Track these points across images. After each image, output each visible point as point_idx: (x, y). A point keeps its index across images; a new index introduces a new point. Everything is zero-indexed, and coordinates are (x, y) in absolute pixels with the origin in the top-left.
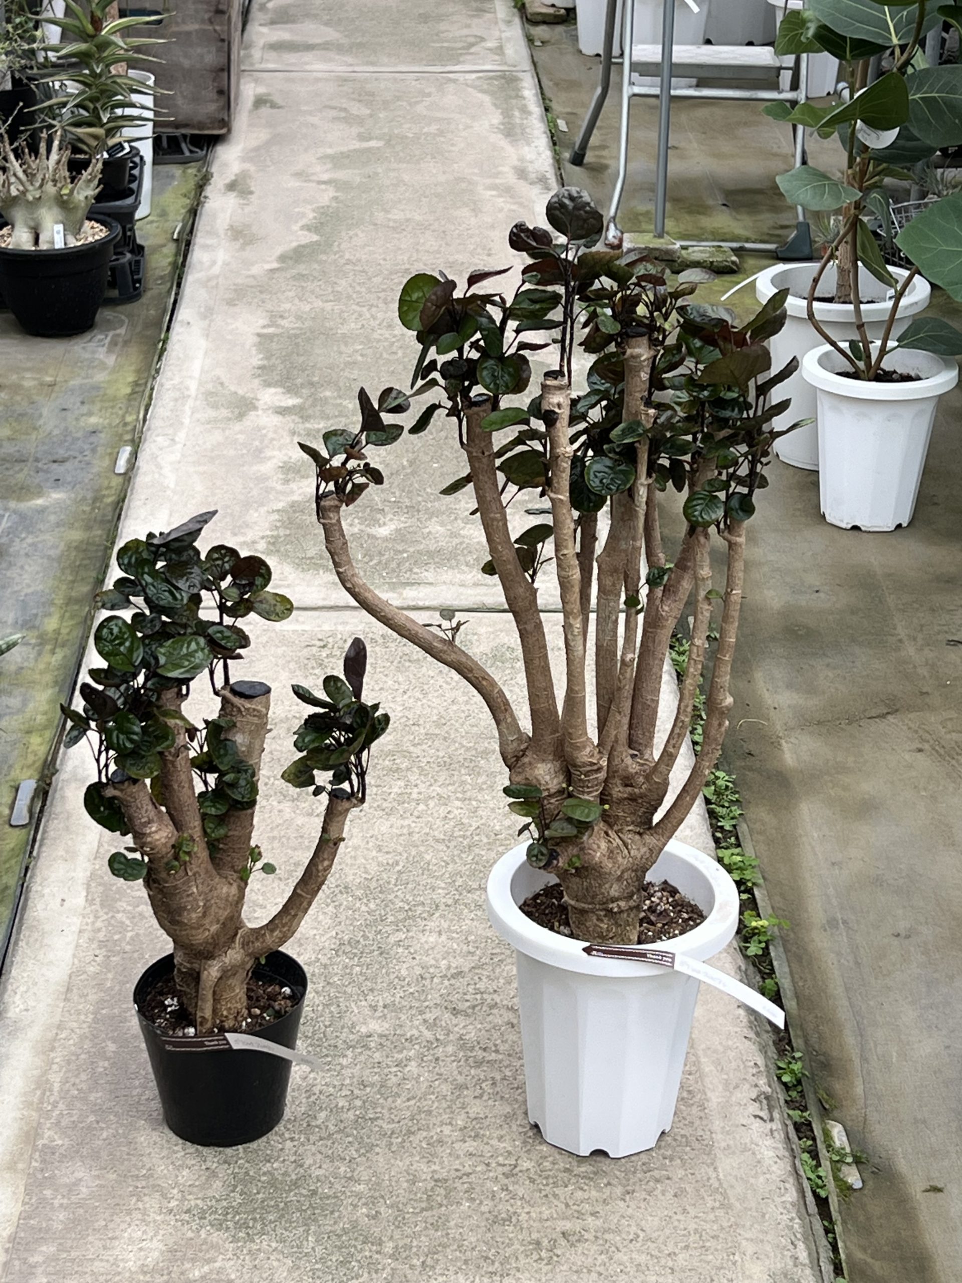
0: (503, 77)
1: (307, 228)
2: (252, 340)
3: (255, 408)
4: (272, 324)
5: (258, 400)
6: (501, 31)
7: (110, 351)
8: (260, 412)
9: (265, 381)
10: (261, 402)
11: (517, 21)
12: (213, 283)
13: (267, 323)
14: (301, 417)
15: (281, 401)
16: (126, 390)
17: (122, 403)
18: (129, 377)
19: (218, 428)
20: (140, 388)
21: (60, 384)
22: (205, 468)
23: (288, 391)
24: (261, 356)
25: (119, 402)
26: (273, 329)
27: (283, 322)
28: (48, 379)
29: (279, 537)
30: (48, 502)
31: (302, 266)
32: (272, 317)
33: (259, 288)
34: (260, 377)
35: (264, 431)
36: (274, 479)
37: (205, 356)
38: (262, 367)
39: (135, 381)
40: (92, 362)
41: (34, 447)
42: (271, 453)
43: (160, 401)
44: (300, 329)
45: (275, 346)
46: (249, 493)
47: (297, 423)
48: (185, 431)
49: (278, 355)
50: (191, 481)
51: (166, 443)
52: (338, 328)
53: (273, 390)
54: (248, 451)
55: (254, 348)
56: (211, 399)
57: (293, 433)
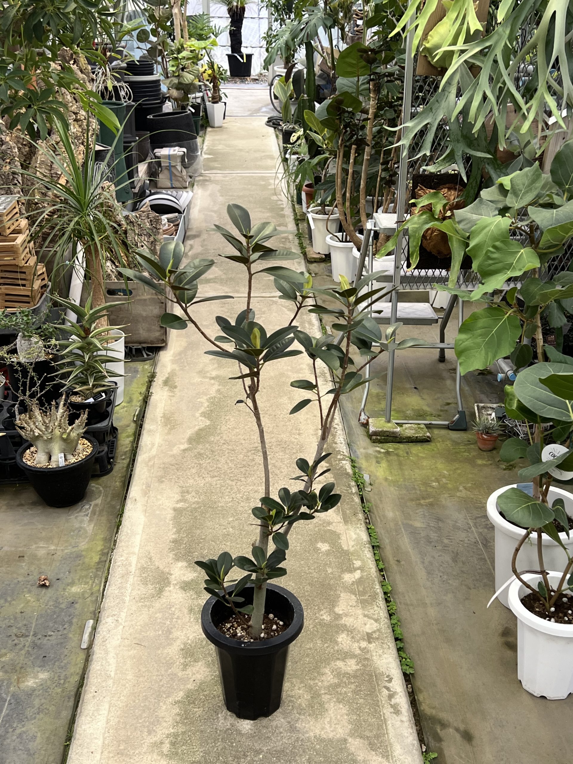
1: (203, 414)
2: (170, 514)
3: (169, 583)
4: (183, 500)
5: (171, 575)
6: (297, 269)
7: (91, 521)
8: (172, 588)
9: (176, 555)
10: (173, 577)
11: (302, 261)
12: (151, 463)
13: (180, 498)
14: (196, 592)
15: (184, 575)
16: (96, 559)
17: (92, 572)
18: (99, 546)
19: (146, 606)
20: (104, 559)
21: (58, 553)
22: (135, 652)
23: (190, 564)
24: (175, 530)
25: (91, 571)
26: (183, 503)
27: (188, 497)
28: (53, 547)
29: (178, 735)
30: (36, 683)
31: (200, 446)
32: (183, 492)
33: (177, 466)
34: (173, 550)
35: (173, 609)
36: (178, 663)
37: (143, 531)
38: (175, 541)
39: (102, 550)
40: (80, 531)
41: (35, 620)
42: (176, 633)
43: (113, 578)
44: (198, 503)
45: (183, 520)
46: (161, 681)
47: (193, 599)
48: (125, 610)
49: (184, 528)
50: (125, 668)
51: (113, 625)
52: (219, 501)
53: (180, 564)
54: (163, 631)
55: (171, 522)
56: (144, 575)
57: (191, 610)
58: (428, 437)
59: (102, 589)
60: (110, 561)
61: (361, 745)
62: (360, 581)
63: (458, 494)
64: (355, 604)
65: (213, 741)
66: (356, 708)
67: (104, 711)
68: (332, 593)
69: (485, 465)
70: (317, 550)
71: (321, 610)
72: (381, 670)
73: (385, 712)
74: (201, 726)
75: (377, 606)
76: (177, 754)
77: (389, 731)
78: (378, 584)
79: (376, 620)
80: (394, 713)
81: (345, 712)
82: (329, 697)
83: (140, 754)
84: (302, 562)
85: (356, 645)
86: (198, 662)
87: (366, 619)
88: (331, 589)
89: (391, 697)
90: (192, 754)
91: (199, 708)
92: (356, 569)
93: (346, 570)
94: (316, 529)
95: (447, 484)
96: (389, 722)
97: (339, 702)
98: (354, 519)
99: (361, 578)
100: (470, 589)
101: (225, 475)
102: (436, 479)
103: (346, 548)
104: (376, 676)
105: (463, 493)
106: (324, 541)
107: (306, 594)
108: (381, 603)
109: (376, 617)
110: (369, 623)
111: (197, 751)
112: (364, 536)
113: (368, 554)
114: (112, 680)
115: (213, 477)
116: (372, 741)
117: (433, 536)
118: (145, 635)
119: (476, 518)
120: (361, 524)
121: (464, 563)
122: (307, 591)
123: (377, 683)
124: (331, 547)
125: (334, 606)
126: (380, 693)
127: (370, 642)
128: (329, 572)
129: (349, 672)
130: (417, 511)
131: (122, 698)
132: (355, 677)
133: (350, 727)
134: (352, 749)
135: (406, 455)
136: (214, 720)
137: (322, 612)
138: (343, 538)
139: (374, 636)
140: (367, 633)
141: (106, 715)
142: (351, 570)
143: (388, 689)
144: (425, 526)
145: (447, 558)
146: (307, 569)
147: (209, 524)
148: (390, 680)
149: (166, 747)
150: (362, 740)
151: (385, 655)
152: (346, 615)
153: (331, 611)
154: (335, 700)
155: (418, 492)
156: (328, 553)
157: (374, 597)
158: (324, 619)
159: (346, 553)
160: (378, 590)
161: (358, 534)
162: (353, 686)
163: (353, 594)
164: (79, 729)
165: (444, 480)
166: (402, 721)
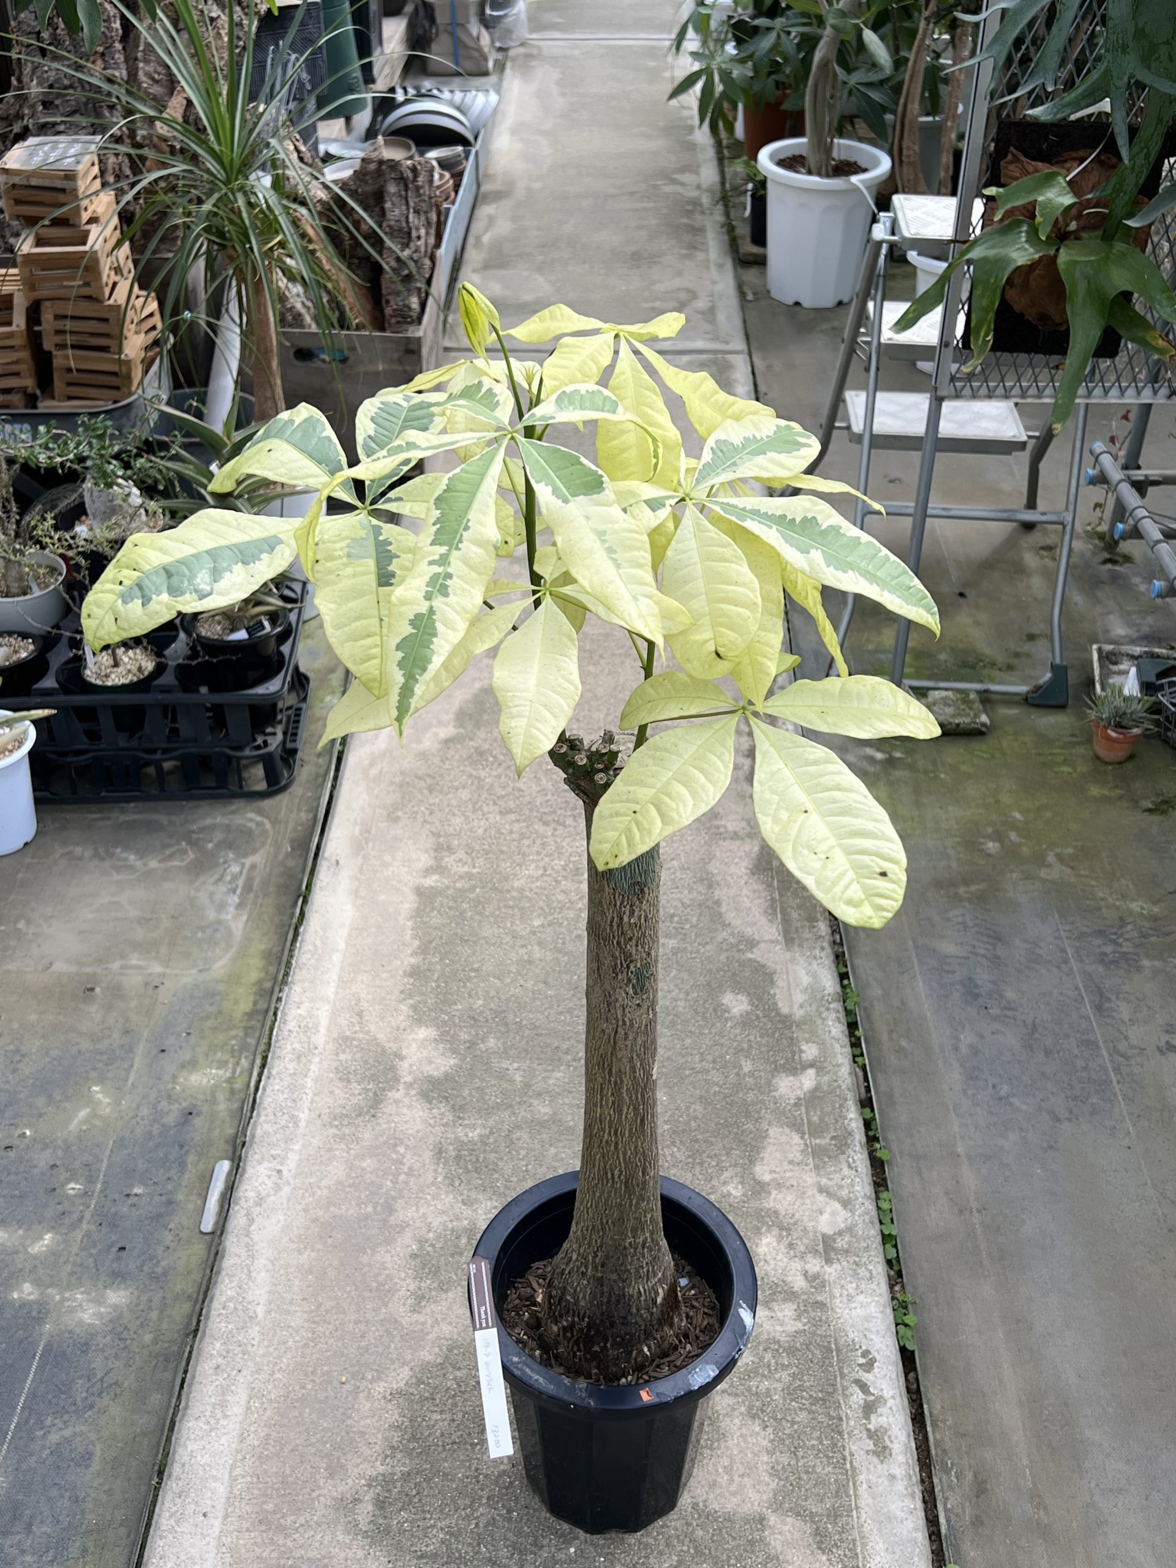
0: (714, 362)
2: (408, 903)
3: (397, 1080)
4: (438, 868)
5: (402, 1058)
6: (714, 282)
8: (401, 1093)
9: (414, 1008)
10: (405, 1064)
11: (729, 264)
12: (374, 772)
13: (431, 862)
14: (453, 1107)
15: (430, 1062)
16: (246, 1005)
17: (235, 1037)
18: (254, 971)
19: (342, 1138)
20: (262, 1005)
21: (168, 983)
22: (313, 1255)
23: (442, 1034)
24: (417, 943)
25: (233, 1033)
26: (435, 877)
27: (449, 860)
28: (157, 969)
29: (394, 1482)
30: (100, 1315)
31: (482, 734)
32: (438, 848)
33: (429, 781)
34: (411, 997)
35: (402, 1150)
36: (403, 1292)
37: (347, 945)
38: (415, 973)
39: (260, 982)
40: (216, 931)
41: (108, 1152)
42: (406, 1213)
43: (277, 1062)
44: (469, 876)
45: (436, 919)
46: (363, 1336)
47: (445, 1125)
48: (297, 1147)
49: (437, 941)
50: (288, 1296)
51: (270, 1184)
52: (515, 875)
53: (424, 1033)
54: (375, 1208)
55: (409, 924)
56: (342, 1057)
57: (439, 1152)
58: (984, 725)
59: (253, 1084)
60: (275, 1014)
61: (797, 1535)
62: (813, 1098)
63: (1043, 873)
64: (799, 1157)
65: (467, 1502)
66: (790, 1436)
67: (237, 1409)
68: (750, 1126)
69: (1106, 800)
70: (720, 1011)
71: (722, 1169)
72: (851, 1335)
73: (854, 1448)
74: (445, 1460)
75: (849, 1166)
76: (388, 1530)
77: (862, 1503)
78: (853, 1109)
79: (846, 1203)
80: (874, 1452)
81: (765, 1443)
82: (731, 1401)
83: (307, 1525)
84: (688, 1041)
85: (797, 1265)
86: (446, 1291)
87: (821, 1198)
88: (748, 1115)
89: (869, 1409)
90: (420, 1534)
91: (442, 1412)
92: (805, 1066)
93: (783, 1066)
94: (723, 957)
95: (1019, 845)
96: (862, 1478)
97: (754, 1417)
98: (807, 935)
99: (816, 1089)
100: (1058, 1120)
101: (531, 810)
102: (996, 832)
103: (785, 1010)
104: (838, 1351)
105: (1055, 872)
106: (738, 987)
107: (693, 1124)
108: (860, 1158)
109: (844, 1193)
110: (828, 1210)
111: (433, 1526)
112: (829, 983)
113: (836, 1029)
114: (257, 1328)
115: (504, 813)
116: (822, 1525)
117: (984, 978)
118: (338, 1212)
119: (1081, 936)
120: (823, 948)
121: (1048, 1053)
122: (695, 1118)
123: (841, 1369)
124: (751, 1002)
125: (752, 1162)
126: (845, 1396)
127: (829, 1261)
128: (746, 1070)
129: (778, 1336)
130: (951, 914)
131: (278, 1376)
132: (791, 1351)
133: (773, 1485)
134: (776, 1543)
135: (931, 767)
136: (473, 1445)
137: (726, 1175)
138: (780, 983)
139: (841, 1243)
140: (824, 1236)
141: (240, 1418)
142: (795, 1068)
143: (864, 1387)
144: (964, 954)
145: (1010, 1039)
146: (697, 1058)
147: (488, 931)
148: (869, 1366)
149: (366, 1510)
150: (799, 1523)
151: (861, 1298)
152: (779, 1186)
153: (746, 1174)
154: (743, 1409)
155: (954, 864)
156: (746, 1022)
157: (842, 1143)
158: (729, 1194)
159: (786, 1022)
160: (854, 1125)
161: (815, 976)
162: (785, 1376)
163: (797, 1131)
164: (180, 1451)
165: (1013, 836)
166: (892, 1477)
